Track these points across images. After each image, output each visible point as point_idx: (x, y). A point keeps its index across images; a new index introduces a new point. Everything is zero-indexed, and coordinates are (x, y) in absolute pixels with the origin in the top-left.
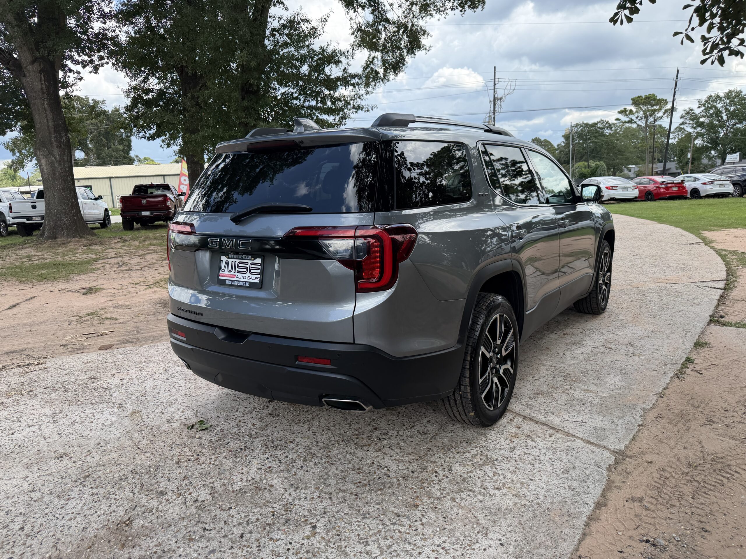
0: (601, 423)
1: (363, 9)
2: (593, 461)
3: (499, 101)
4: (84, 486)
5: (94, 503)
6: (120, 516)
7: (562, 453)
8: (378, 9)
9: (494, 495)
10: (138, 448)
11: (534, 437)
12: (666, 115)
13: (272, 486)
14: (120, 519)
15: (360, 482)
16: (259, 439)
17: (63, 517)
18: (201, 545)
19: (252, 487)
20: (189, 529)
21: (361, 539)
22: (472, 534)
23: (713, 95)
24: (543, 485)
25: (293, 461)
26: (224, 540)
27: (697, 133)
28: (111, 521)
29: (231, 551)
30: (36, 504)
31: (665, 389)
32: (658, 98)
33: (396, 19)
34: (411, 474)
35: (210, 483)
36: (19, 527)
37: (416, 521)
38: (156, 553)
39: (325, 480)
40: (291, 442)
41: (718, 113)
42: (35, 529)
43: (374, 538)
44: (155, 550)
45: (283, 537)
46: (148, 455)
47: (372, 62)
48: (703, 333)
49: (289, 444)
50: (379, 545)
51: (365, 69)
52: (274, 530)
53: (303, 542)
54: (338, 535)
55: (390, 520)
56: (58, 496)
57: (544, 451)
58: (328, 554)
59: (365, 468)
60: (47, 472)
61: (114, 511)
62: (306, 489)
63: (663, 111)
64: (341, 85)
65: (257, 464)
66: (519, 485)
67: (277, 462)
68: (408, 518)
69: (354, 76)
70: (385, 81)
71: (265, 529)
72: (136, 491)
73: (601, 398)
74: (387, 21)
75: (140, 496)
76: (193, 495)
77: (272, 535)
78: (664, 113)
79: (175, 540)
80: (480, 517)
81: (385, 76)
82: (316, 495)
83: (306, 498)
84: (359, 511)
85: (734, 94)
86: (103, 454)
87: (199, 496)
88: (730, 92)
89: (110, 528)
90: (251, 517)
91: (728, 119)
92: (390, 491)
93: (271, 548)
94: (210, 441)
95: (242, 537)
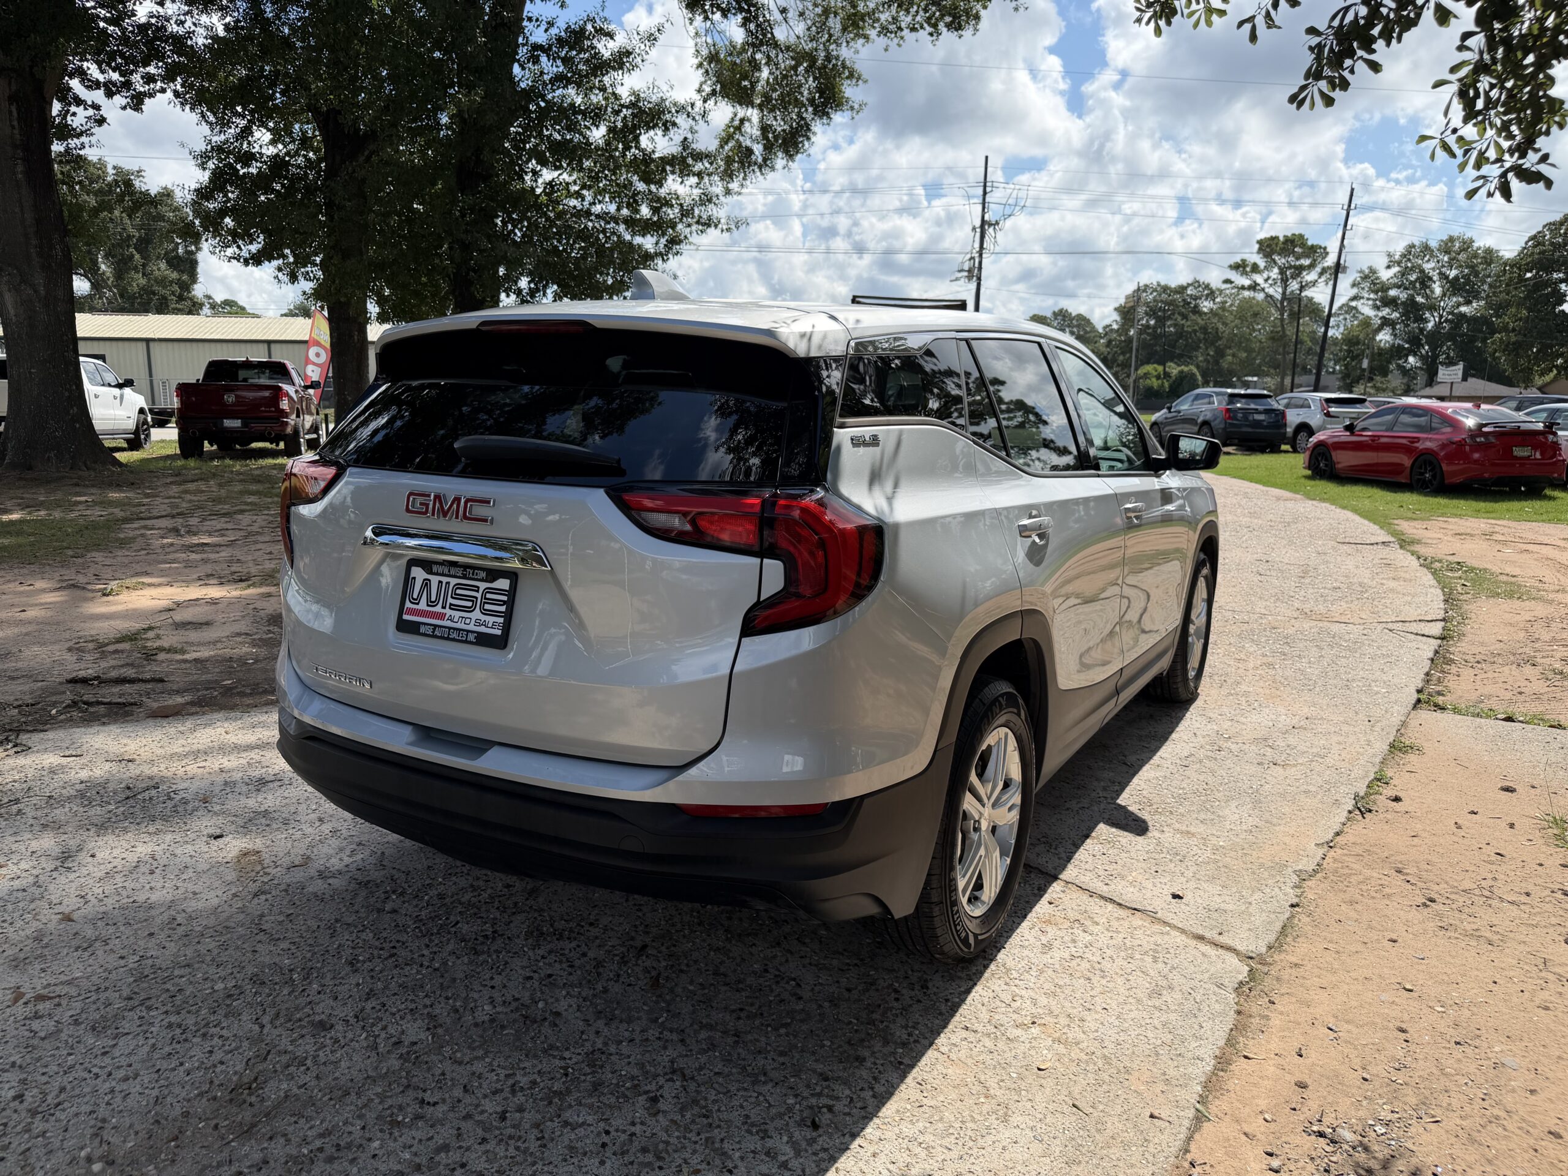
0: (1218, 899)
1: (725, 15)
2: (1207, 976)
3: (991, 230)
4: (149, 1008)
5: (174, 1045)
6: (236, 1073)
7: (1146, 958)
8: (756, 17)
9: (1015, 1039)
10: (262, 930)
11: (1088, 923)
12: (1323, 278)
13: (558, 1014)
14: (235, 1078)
15: (741, 1010)
16: (520, 917)
17: (110, 1074)
18: (418, 1134)
19: (516, 1015)
20: (389, 1102)
21: (753, 1125)
22: (977, 1117)
23: (1417, 243)
24: (1112, 1019)
25: (599, 964)
26: (467, 1126)
27: (1383, 318)
28: (217, 1082)
29: (483, 1148)
30: (46, 1044)
31: (1338, 834)
32: (1310, 243)
33: (793, 40)
34: (846, 995)
35: (426, 1006)
36: (12, 1093)
37: (862, 1089)
38: (321, 1150)
39: (669, 1004)
40: (591, 924)
41: (1425, 281)
42: (49, 1098)
43: (779, 1123)
44: (318, 1143)
45: (590, 1119)
46: (284, 945)
47: (738, 128)
48: (1404, 724)
49: (587, 927)
50: (791, 1137)
51: (724, 141)
52: (570, 1106)
53: (633, 1129)
54: (705, 1116)
55: (808, 1086)
56: (94, 1029)
57: (1109, 952)
58: (688, 1156)
59: (750, 980)
60: (63, 978)
61: (222, 1063)
62: (629, 1021)
63: (1318, 269)
64: (673, 173)
65: (523, 968)
66: (1063, 1021)
67: (564, 965)
68: (846, 1083)
69: (699, 156)
70: (765, 170)
71: (550, 1103)
72: (265, 1020)
73: (1216, 849)
74: (776, 45)
75: (276, 1032)
76: (391, 1030)
77: (567, 1115)
78: (1321, 274)
79: (359, 1123)
80: (992, 1083)
81: (765, 160)
82: (653, 1033)
83: (632, 1040)
84: (744, 1068)
85: (1457, 245)
86: (185, 940)
87: (403, 1032)
88: (1451, 239)
89: (215, 1098)
90: (518, 1078)
91: (1444, 295)
92: (804, 1027)
93: (567, 1143)
94: (418, 919)
95: (503, 1117)
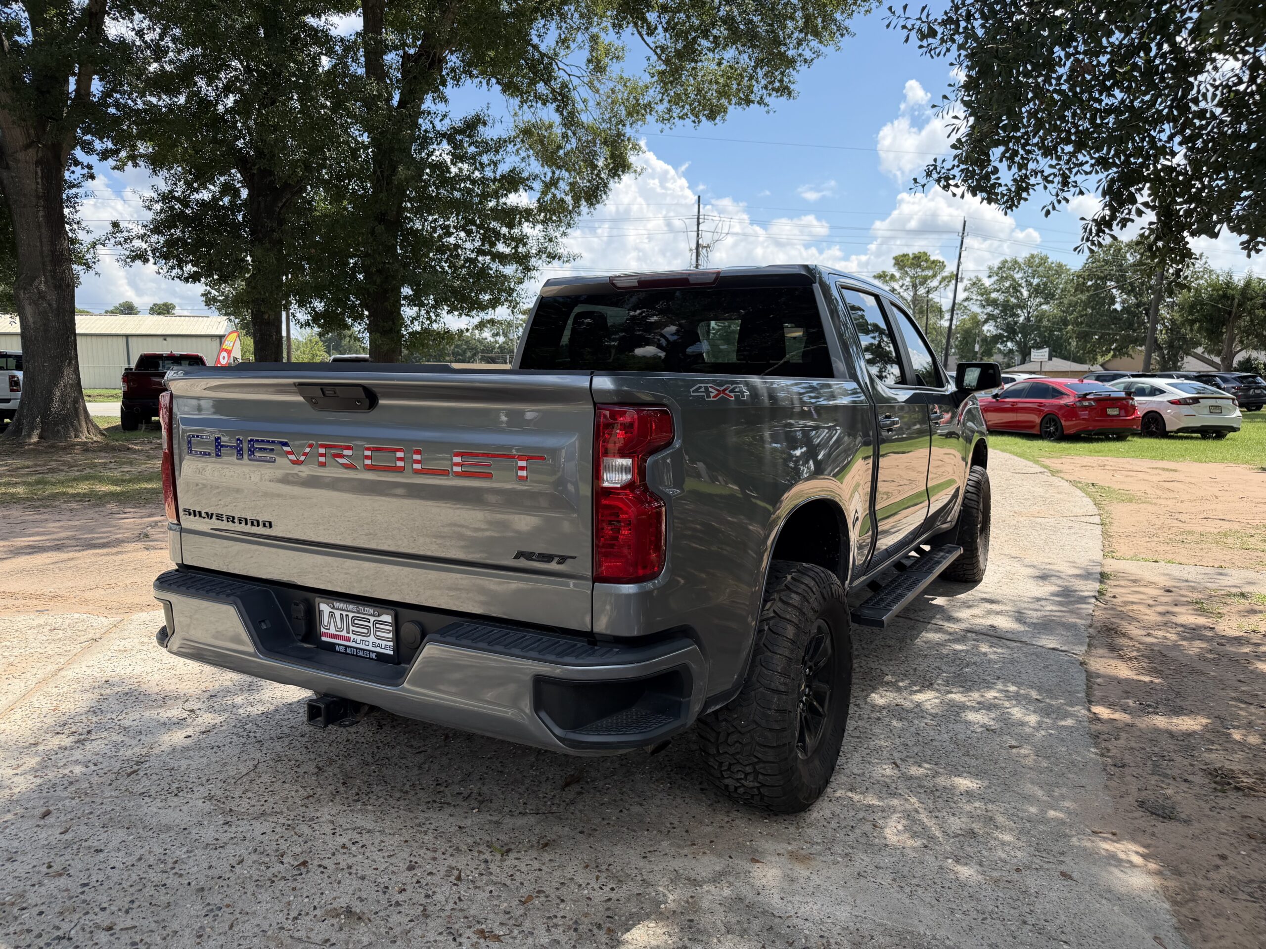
3: (704, 249)
23: (1009, 259)
27: (987, 314)
32: (932, 258)
33: (591, 122)
41: (1016, 286)
48: (1102, 565)
63: (939, 278)
78: (943, 281)
85: (1037, 260)
91: (1030, 296)
